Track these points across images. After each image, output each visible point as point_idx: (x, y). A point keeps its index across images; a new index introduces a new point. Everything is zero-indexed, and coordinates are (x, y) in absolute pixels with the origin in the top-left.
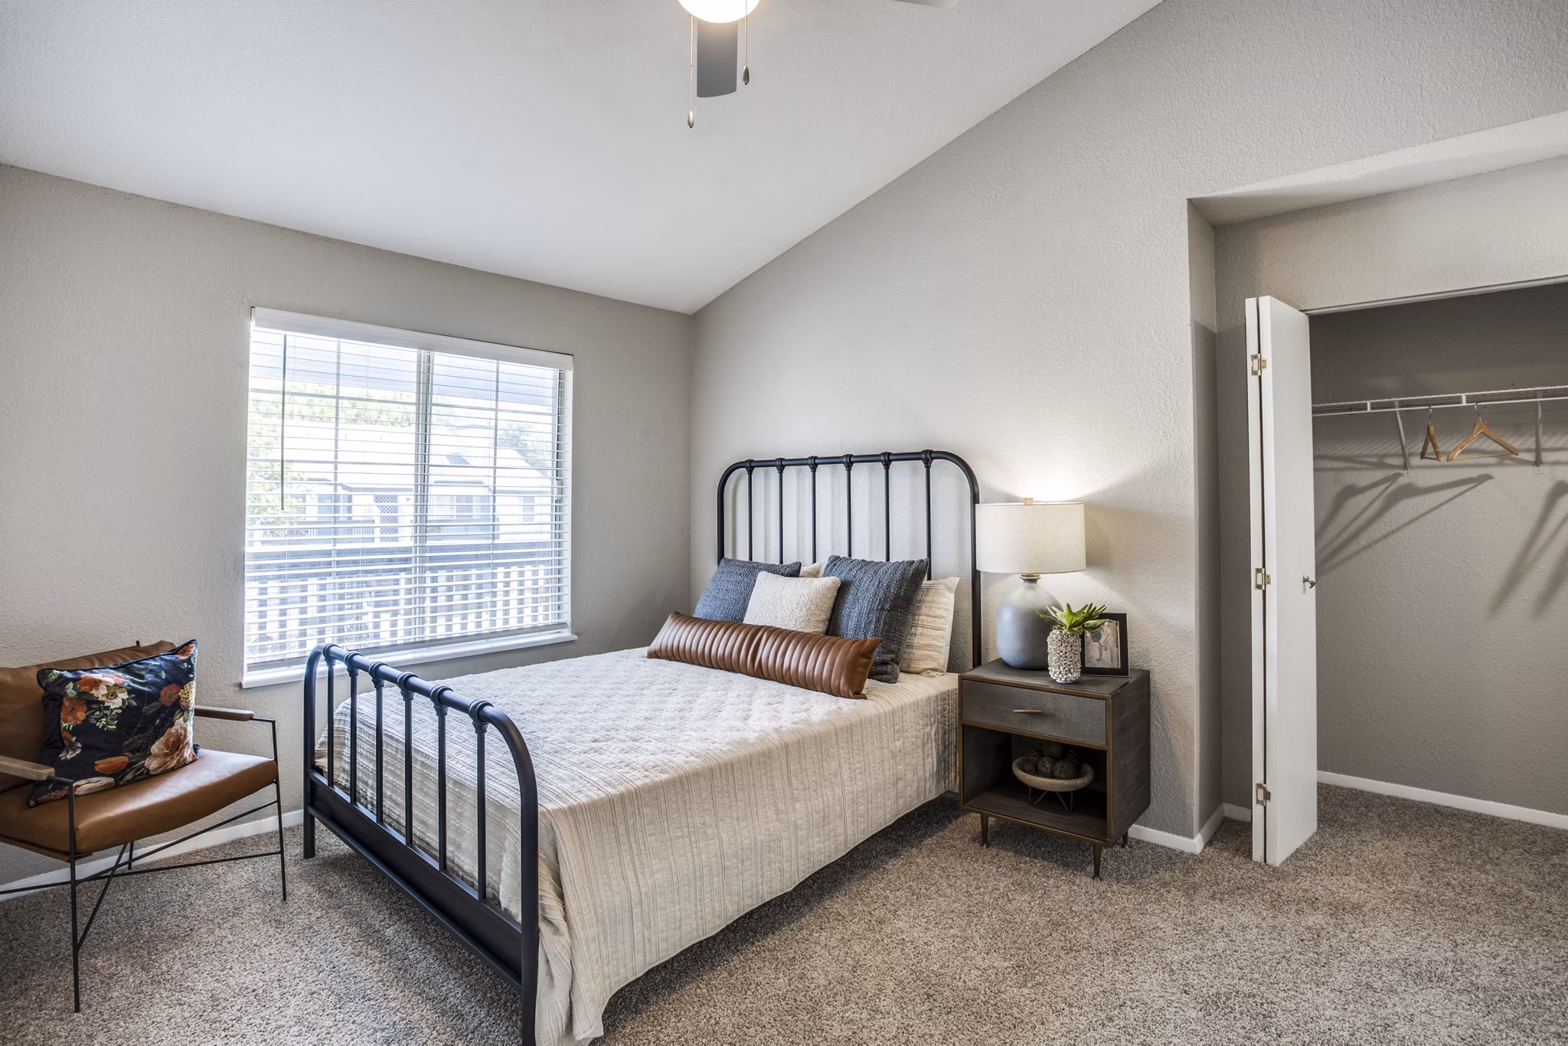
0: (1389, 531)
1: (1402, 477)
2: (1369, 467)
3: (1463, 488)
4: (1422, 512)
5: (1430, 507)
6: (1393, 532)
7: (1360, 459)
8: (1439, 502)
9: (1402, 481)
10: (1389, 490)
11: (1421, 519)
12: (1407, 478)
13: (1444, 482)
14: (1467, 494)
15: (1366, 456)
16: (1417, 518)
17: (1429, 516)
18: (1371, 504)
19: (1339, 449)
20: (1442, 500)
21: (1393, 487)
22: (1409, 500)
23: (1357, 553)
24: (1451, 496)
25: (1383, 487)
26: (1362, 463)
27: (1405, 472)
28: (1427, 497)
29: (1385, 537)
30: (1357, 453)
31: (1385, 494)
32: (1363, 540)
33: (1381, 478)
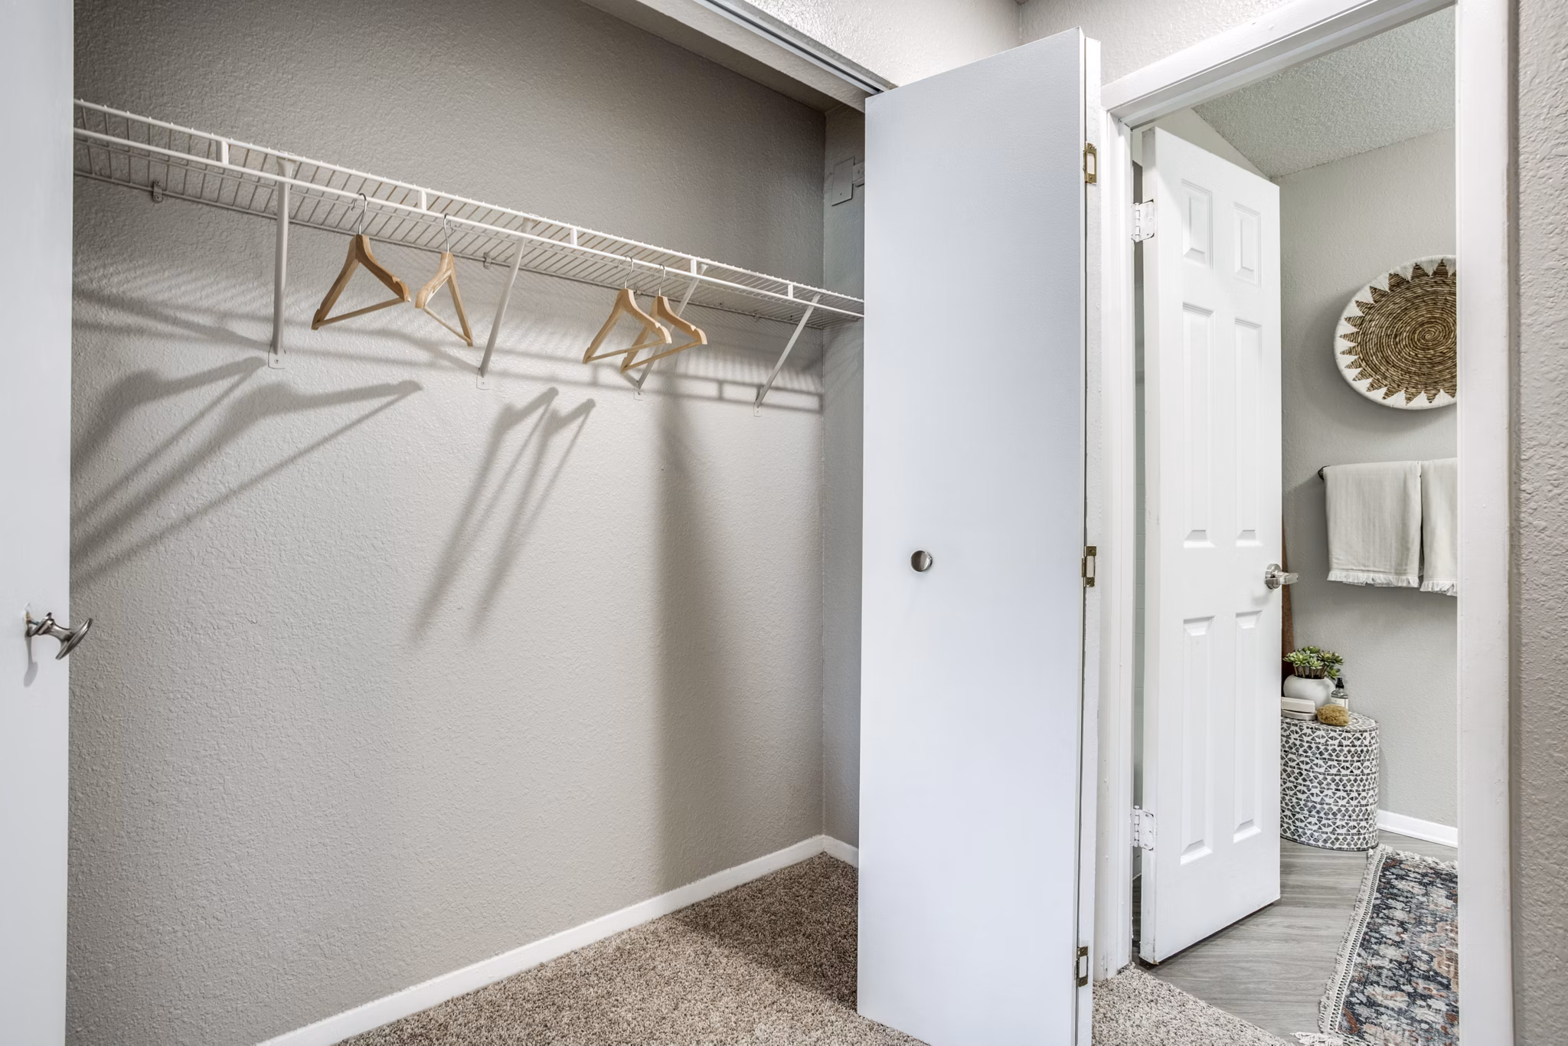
0: (234, 485)
1: (265, 368)
2: (193, 334)
3: (376, 403)
4: (302, 446)
5: (318, 437)
6: (243, 487)
7: (170, 312)
8: (333, 429)
9: (265, 376)
10: (238, 393)
11: (300, 461)
12: (279, 371)
13: (344, 388)
14: (381, 416)
15: (185, 308)
16: (292, 459)
17: (316, 455)
18: (194, 421)
19: (115, 280)
20: (341, 423)
21: (246, 388)
22: (278, 419)
23: (155, 539)
24: (355, 417)
25: (223, 385)
26: (175, 322)
27: (272, 356)
28: (311, 414)
29: (225, 499)
30: (166, 296)
31: (226, 402)
32: (171, 507)
33: (219, 363)
